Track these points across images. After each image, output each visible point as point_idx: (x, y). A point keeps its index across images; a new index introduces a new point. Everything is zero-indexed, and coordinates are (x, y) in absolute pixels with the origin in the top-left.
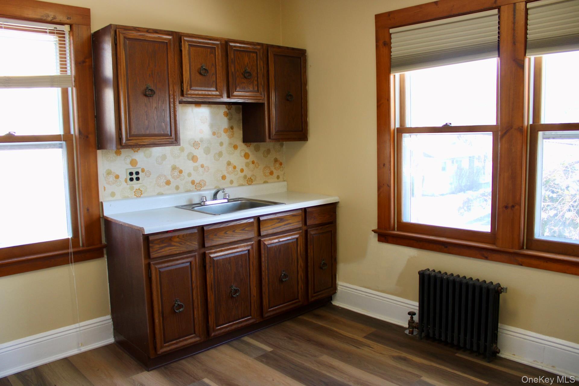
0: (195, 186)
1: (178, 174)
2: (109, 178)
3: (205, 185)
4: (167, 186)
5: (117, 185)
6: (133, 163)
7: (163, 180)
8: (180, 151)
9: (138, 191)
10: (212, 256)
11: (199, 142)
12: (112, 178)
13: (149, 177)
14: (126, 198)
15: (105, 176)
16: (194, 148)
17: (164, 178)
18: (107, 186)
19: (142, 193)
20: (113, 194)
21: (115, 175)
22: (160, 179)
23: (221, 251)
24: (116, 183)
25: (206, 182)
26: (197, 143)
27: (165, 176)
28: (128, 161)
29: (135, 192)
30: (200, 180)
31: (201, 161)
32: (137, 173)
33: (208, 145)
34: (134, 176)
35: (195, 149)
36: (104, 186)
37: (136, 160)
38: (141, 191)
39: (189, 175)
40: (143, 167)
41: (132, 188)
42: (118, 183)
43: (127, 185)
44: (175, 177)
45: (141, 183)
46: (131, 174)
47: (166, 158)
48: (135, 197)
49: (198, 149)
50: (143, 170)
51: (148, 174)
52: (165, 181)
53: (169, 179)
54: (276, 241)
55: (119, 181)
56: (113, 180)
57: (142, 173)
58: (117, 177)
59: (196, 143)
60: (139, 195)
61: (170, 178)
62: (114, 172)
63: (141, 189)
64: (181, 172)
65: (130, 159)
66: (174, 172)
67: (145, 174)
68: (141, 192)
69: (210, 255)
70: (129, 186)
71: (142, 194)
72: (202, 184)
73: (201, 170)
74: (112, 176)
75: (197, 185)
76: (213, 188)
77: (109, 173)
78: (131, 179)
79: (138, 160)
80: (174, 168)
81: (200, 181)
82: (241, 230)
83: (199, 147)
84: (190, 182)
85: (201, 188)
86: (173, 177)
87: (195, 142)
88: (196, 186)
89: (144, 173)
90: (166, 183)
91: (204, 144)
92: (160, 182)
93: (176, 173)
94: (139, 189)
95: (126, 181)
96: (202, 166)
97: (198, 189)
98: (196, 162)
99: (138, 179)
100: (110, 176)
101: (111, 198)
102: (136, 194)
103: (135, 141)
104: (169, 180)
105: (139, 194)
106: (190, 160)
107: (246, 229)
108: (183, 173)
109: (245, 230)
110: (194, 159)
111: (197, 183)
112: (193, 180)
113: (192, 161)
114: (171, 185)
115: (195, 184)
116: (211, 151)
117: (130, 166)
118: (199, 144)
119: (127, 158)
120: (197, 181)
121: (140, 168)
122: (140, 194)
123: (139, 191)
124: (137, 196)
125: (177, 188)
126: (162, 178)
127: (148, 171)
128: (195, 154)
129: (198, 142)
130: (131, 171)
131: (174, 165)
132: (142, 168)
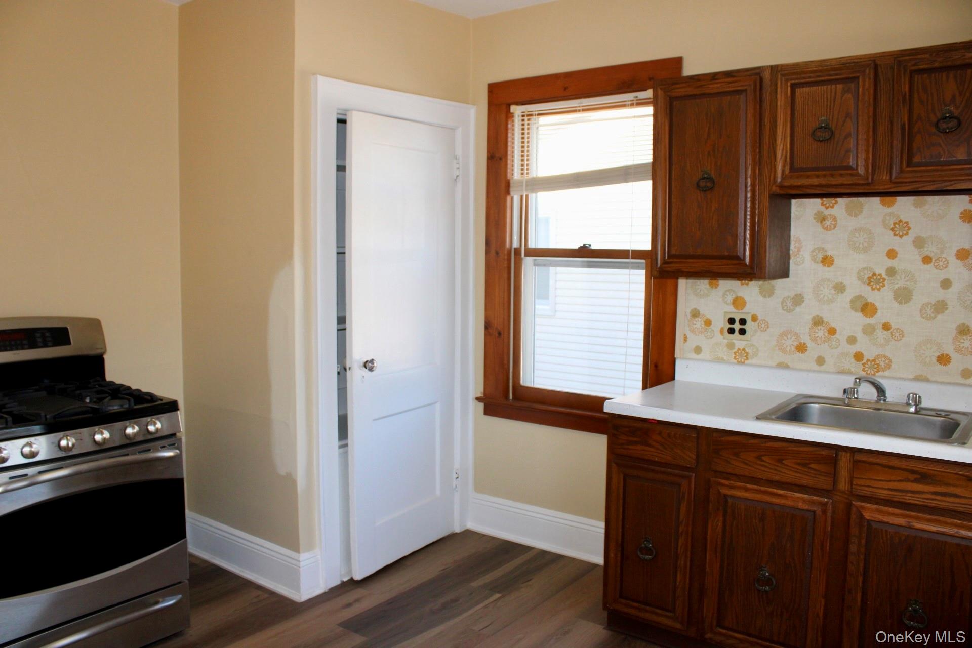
0: (864, 365)
1: (824, 334)
2: (695, 323)
3: (888, 366)
4: (798, 354)
5: (706, 335)
6: (738, 302)
7: (791, 342)
8: (835, 291)
9: (741, 353)
10: (725, 491)
11: (884, 276)
12: (699, 323)
13: (764, 331)
14: (720, 360)
15: (689, 319)
16: (869, 288)
17: (793, 338)
18: (689, 334)
19: (749, 357)
20: (698, 350)
21: (705, 319)
22: (785, 337)
23: (747, 490)
24: (706, 332)
25: (891, 361)
26: (879, 277)
27: (796, 334)
28: (730, 298)
29: (735, 353)
30: (877, 354)
31: (881, 317)
32: (743, 322)
33: (908, 283)
34: (737, 326)
35: (873, 289)
36: (685, 335)
37: (742, 299)
38: (747, 353)
39: (852, 340)
40: (755, 313)
41: (731, 346)
42: (709, 334)
43: (724, 338)
44: (818, 339)
45: (749, 339)
46: (732, 321)
47: (803, 301)
48: (736, 361)
49: (879, 290)
50: (754, 319)
51: (763, 325)
52: (796, 343)
53: (806, 342)
54: (902, 521)
55: (710, 330)
56: (700, 327)
57: (753, 323)
58: (708, 323)
59: (875, 278)
60: (743, 361)
61: (806, 339)
62: (703, 315)
63: (747, 350)
64: (832, 331)
65: (734, 296)
66: (817, 330)
67: (757, 327)
68: (747, 355)
69: (719, 488)
70: (726, 341)
71: (747, 359)
72: (882, 363)
73: (881, 334)
74: (700, 320)
75: (869, 363)
76: (912, 376)
77: (695, 314)
78: (731, 331)
79: (747, 298)
80: (818, 322)
81: (877, 356)
82: (799, 464)
83: (884, 286)
84: (852, 355)
85: (878, 371)
86: (814, 340)
87: (874, 274)
88: (866, 365)
89: (756, 324)
90: (797, 348)
91: (898, 280)
92: (784, 343)
93: (821, 332)
94: (744, 350)
95: (722, 331)
96: (886, 327)
97: (869, 372)
98: (872, 316)
99: (742, 332)
100: (696, 319)
101: (694, 356)
102: (737, 357)
103: (678, 265)
104: (804, 344)
105: (742, 357)
106: (856, 310)
107: (812, 466)
108: (837, 335)
109: (810, 468)
110: (867, 309)
111: (868, 360)
112: (859, 352)
113: (860, 314)
114: (806, 354)
115: (864, 361)
116: (913, 297)
117: (731, 308)
118: (884, 280)
119: (728, 293)
120: (867, 356)
121: (749, 313)
122: (745, 358)
123: (743, 352)
124: (738, 361)
125: (820, 361)
126: (789, 337)
127: (764, 320)
128: (869, 300)
129: (880, 275)
130: (732, 317)
131: (818, 316)
132: (753, 313)
